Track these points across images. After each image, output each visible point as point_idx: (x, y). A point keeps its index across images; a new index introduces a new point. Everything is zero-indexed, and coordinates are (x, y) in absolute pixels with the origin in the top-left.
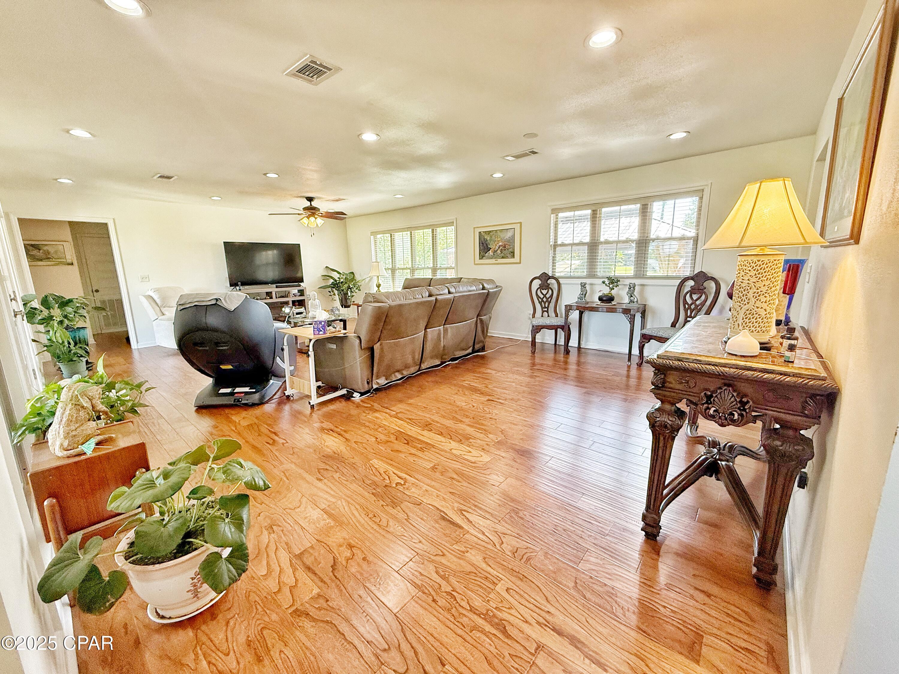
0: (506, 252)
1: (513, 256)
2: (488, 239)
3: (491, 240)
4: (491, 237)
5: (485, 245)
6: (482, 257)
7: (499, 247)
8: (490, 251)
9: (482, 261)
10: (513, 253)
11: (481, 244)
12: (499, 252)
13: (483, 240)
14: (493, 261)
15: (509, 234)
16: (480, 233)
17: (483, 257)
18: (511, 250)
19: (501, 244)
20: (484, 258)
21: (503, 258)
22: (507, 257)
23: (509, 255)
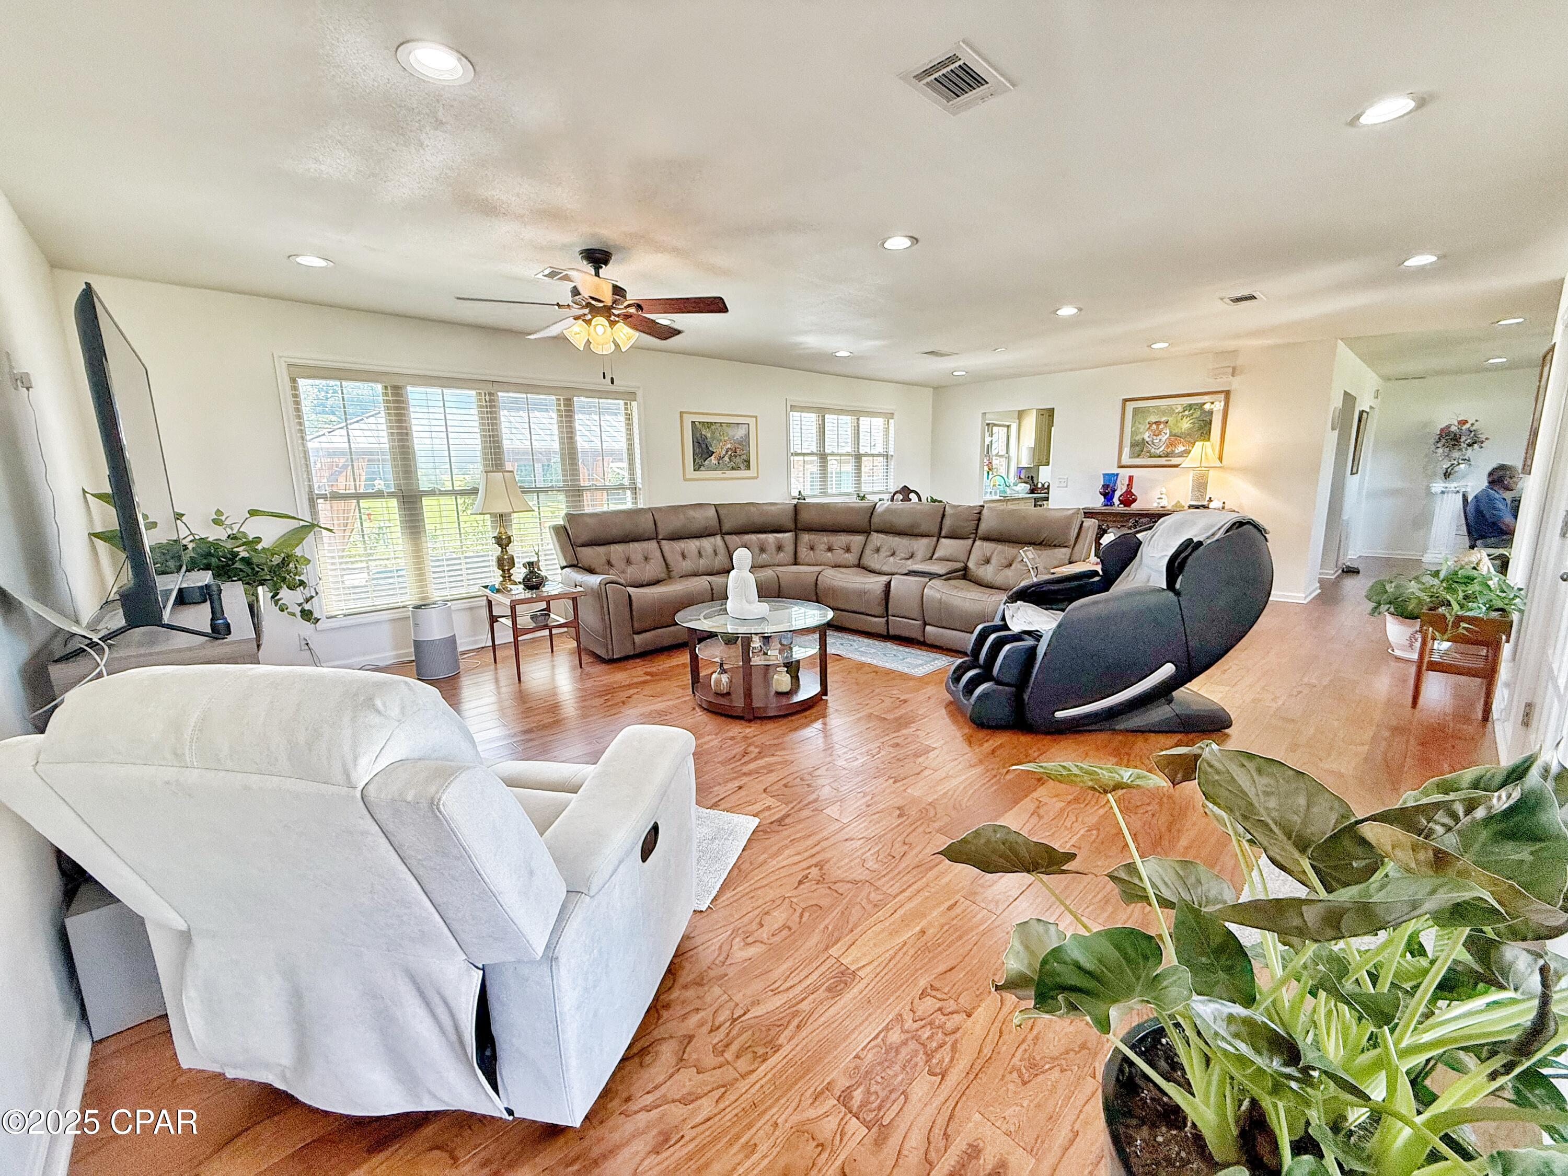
0: (738, 460)
1: (748, 467)
2: (709, 435)
3: (713, 438)
4: (713, 433)
5: (704, 446)
6: (698, 467)
7: (727, 452)
8: (713, 457)
9: (698, 474)
10: (748, 462)
11: (696, 444)
12: (726, 459)
13: (698, 436)
14: (718, 474)
15: (740, 433)
16: (693, 422)
17: (700, 466)
18: (744, 457)
19: (729, 446)
20: (702, 468)
21: (733, 469)
22: (738, 468)
23: (742, 466)
